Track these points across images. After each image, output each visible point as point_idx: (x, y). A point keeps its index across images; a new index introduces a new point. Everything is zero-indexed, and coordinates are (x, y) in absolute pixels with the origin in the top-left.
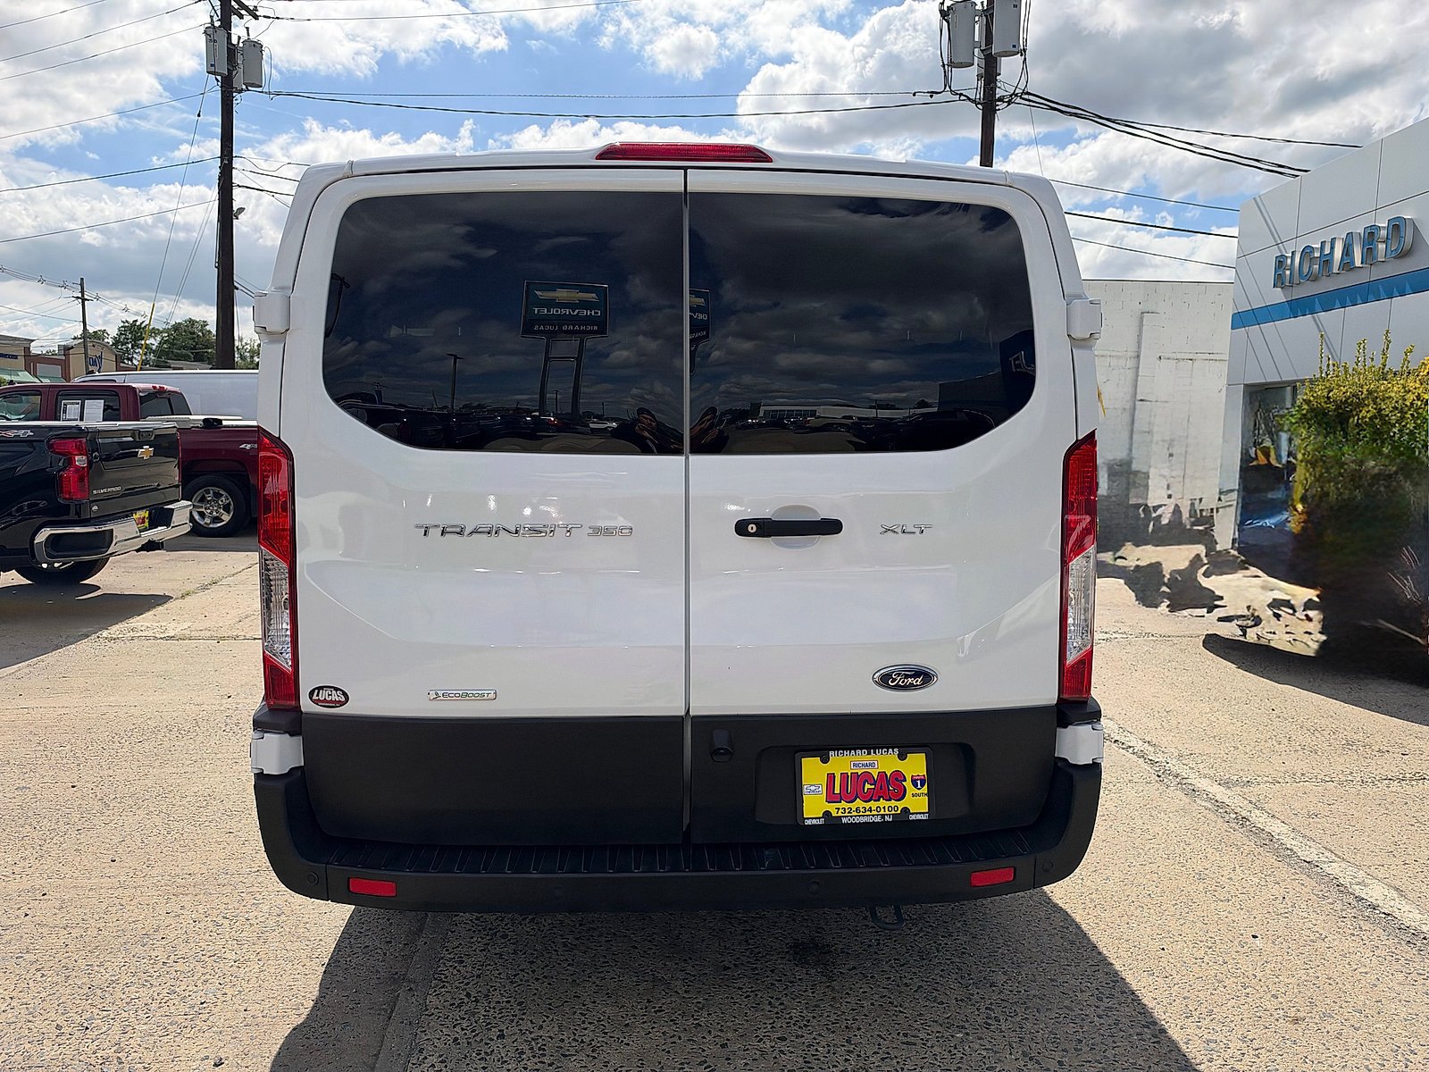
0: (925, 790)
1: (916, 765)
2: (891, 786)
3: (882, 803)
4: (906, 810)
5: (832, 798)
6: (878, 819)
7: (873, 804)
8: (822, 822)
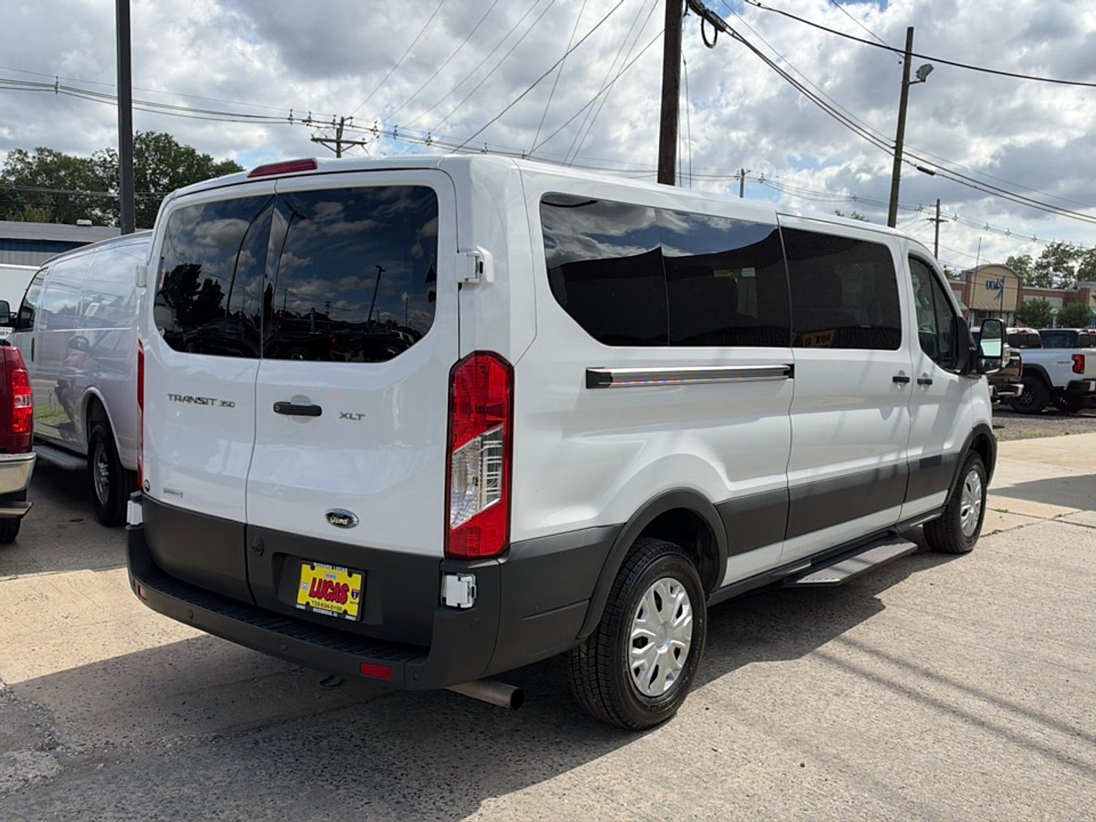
0: (357, 600)
1: (355, 582)
2: (339, 593)
3: (335, 603)
4: (345, 612)
5: (312, 594)
6: (330, 614)
7: (329, 603)
8: (303, 608)
